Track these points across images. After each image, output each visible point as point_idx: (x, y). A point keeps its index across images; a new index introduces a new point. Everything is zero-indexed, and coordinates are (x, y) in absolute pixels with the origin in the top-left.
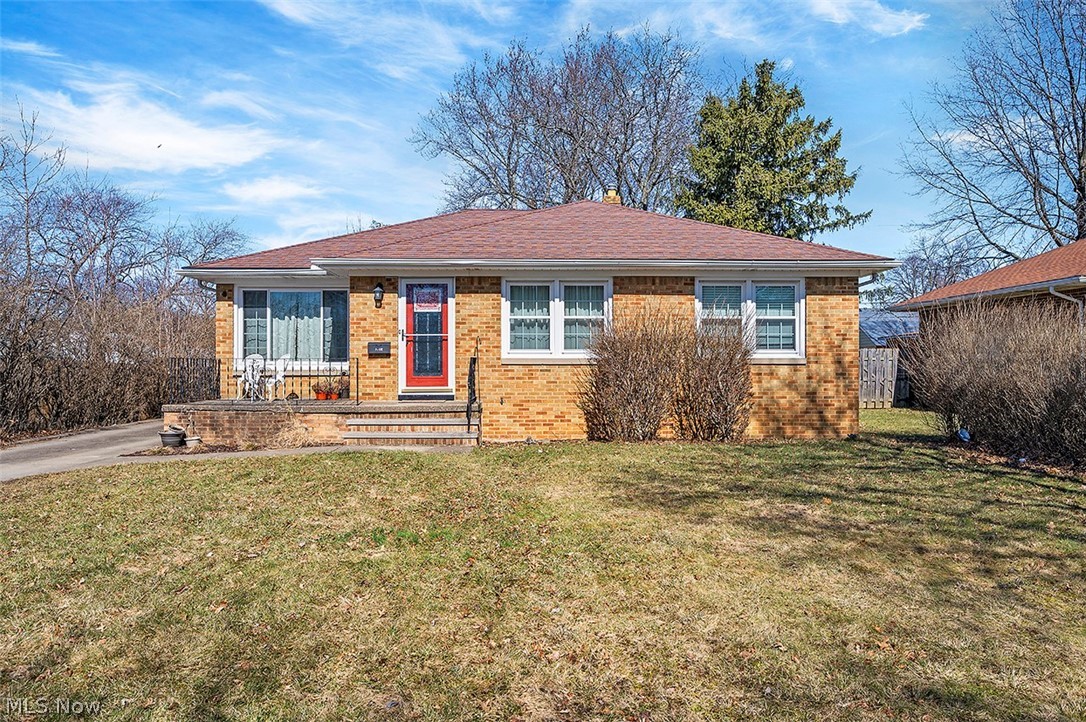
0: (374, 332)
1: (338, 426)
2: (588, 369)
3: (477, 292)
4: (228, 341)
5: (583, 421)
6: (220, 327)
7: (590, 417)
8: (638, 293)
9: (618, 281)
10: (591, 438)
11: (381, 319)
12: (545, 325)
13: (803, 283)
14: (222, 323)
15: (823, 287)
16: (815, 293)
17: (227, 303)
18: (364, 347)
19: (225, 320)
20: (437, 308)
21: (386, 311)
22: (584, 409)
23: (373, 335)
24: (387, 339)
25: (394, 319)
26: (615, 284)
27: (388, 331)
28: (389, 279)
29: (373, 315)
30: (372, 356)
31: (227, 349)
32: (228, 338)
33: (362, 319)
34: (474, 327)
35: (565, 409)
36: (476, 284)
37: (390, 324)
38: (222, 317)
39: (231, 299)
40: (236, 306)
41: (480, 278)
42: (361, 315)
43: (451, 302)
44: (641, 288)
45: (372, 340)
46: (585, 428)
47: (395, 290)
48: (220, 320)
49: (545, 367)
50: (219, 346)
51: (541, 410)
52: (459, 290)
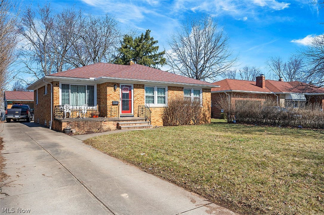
0: (114, 98)
1: (114, 124)
2: (163, 108)
3: (139, 88)
4: (58, 100)
5: (162, 121)
6: (55, 95)
7: (164, 120)
8: (173, 90)
9: (169, 87)
10: (164, 125)
11: (115, 94)
12: (153, 97)
13: (201, 90)
14: (56, 94)
15: (205, 91)
16: (204, 92)
17: (57, 88)
18: (111, 102)
19: (57, 93)
20: (128, 92)
21: (117, 92)
22: (162, 118)
23: (113, 99)
24: (117, 100)
25: (119, 95)
26: (168, 88)
27: (117, 98)
28: (117, 84)
29: (113, 93)
30: (113, 105)
31: (57, 102)
32: (58, 99)
33: (110, 94)
34: (138, 98)
35: (158, 119)
36: (139, 86)
37: (118, 96)
38: (55, 92)
39: (58, 86)
40: (60, 89)
41: (140, 84)
42: (110, 93)
43: (132, 90)
44: (173, 89)
45: (113, 100)
46: (163, 123)
47: (119, 87)
48: (55, 93)
49: (154, 108)
50: (55, 101)
51: (153, 119)
52: (134, 87)
